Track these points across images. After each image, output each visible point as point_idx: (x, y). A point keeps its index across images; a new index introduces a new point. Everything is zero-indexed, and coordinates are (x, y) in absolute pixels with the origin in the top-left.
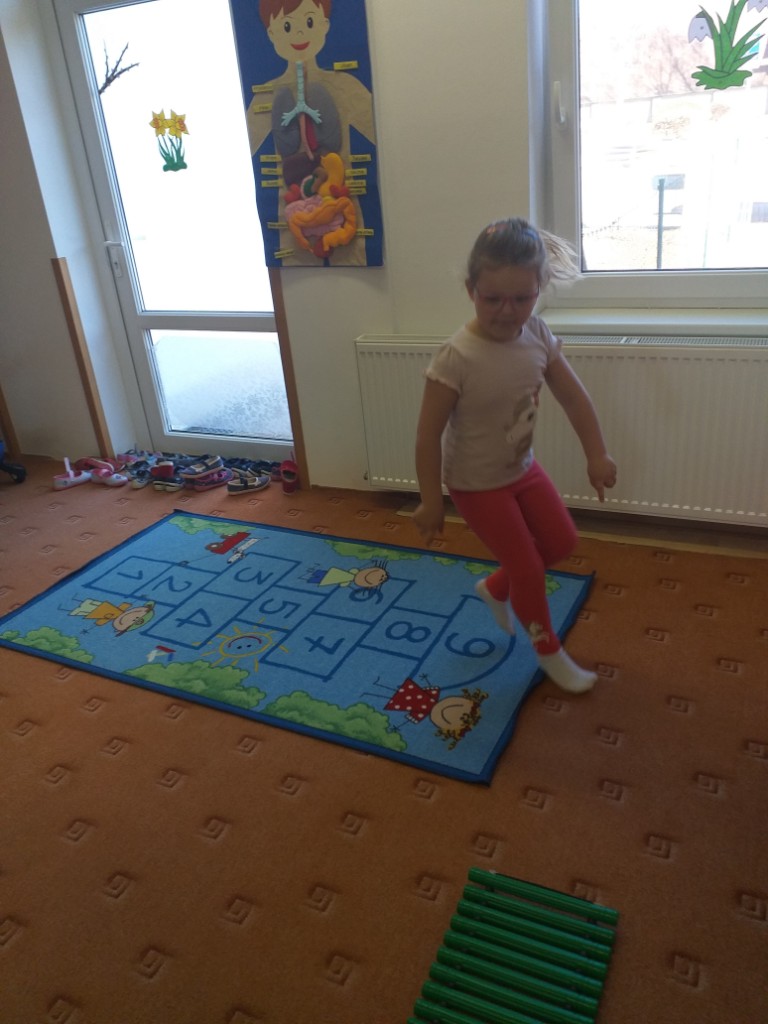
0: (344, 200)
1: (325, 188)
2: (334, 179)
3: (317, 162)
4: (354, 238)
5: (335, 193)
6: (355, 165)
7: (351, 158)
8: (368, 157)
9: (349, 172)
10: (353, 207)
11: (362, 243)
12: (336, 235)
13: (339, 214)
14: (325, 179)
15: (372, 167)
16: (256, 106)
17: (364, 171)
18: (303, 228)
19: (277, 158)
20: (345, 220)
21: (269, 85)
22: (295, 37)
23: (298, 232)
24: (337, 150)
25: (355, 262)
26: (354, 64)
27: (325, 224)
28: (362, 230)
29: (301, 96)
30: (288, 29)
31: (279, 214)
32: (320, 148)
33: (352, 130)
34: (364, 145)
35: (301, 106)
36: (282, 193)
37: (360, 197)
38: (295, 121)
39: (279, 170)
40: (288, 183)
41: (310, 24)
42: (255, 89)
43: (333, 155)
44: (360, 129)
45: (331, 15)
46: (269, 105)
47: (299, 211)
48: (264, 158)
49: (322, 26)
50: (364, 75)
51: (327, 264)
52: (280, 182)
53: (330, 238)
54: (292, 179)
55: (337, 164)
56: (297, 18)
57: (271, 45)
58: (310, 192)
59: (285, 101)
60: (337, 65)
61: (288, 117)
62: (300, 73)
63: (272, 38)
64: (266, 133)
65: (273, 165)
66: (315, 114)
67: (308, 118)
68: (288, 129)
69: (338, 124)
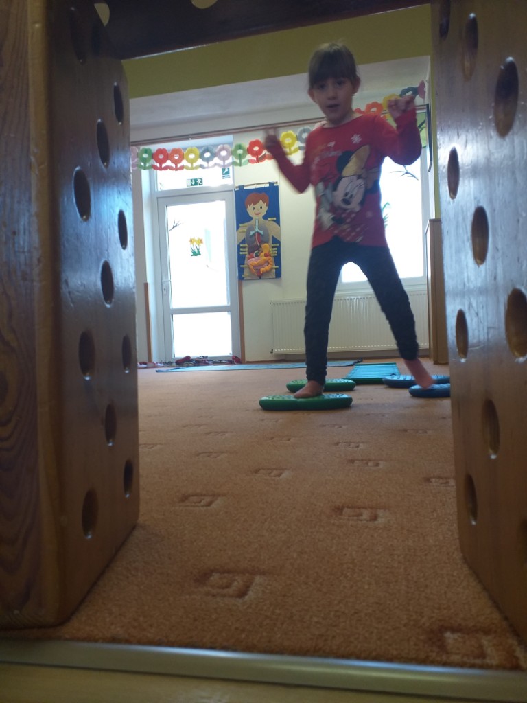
0: (268, 258)
1: (263, 254)
2: (266, 251)
3: (260, 246)
4: (271, 269)
5: (266, 256)
6: (273, 247)
7: (272, 245)
8: (278, 245)
9: (271, 249)
10: (271, 260)
11: (274, 271)
12: (266, 268)
13: (267, 262)
14: (262, 252)
15: (279, 248)
16: (240, 230)
17: (276, 249)
18: (254, 266)
19: (246, 245)
20: (269, 263)
21: (246, 224)
22: (255, 211)
23: (252, 267)
24: (268, 243)
25: (271, 277)
26: (275, 219)
27: (262, 265)
28: (275, 267)
29: (257, 227)
30: (254, 209)
31: (246, 262)
32: (262, 242)
33: (273, 237)
34: (276, 241)
35: (257, 230)
36: (247, 256)
37: (275, 257)
38: (254, 235)
39: (246, 249)
40: (249, 253)
41: (261, 208)
42: (240, 225)
43: (266, 244)
44: (275, 236)
45: (268, 206)
46: (245, 230)
47: (252, 262)
48: (241, 245)
49: (265, 208)
50: (278, 222)
51: (260, 278)
52: (246, 253)
53: (263, 270)
54: (251, 251)
55: (267, 247)
56: (257, 206)
57: (248, 213)
58: (257, 256)
59: (251, 228)
60: (269, 219)
61: (252, 233)
62: (257, 221)
63: (249, 211)
64: (243, 238)
65: (245, 247)
66: (262, 232)
67: (259, 234)
68: (251, 237)
69: (268, 235)
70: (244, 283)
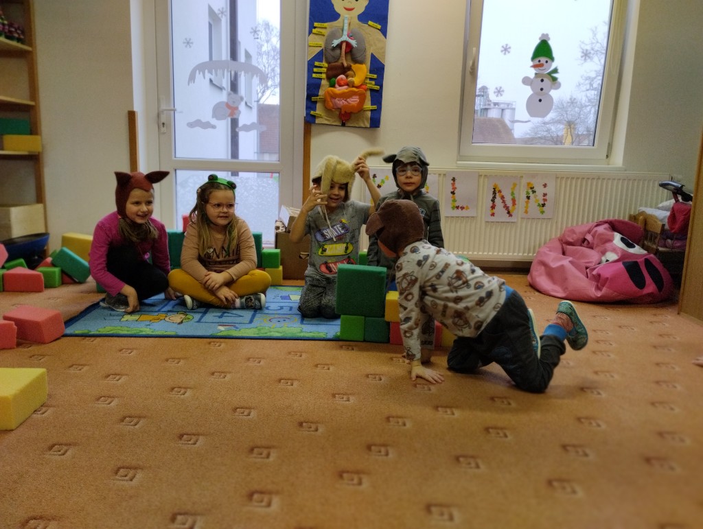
3: (349, 68)
8: (379, 69)
11: (369, 114)
15: (381, 75)
17: (377, 76)
21: (326, 24)
22: (346, 3)
24: (362, 63)
25: (362, 125)
28: (369, 107)
29: (345, 33)
32: (352, 61)
33: (373, 56)
35: (345, 38)
42: (316, 25)
43: (359, 66)
44: (376, 55)
52: (324, 76)
59: (334, 35)
61: (336, 42)
62: (347, 22)
66: (353, 43)
67: (348, 45)
68: (334, 49)
69: (365, 50)
70: (314, 128)
